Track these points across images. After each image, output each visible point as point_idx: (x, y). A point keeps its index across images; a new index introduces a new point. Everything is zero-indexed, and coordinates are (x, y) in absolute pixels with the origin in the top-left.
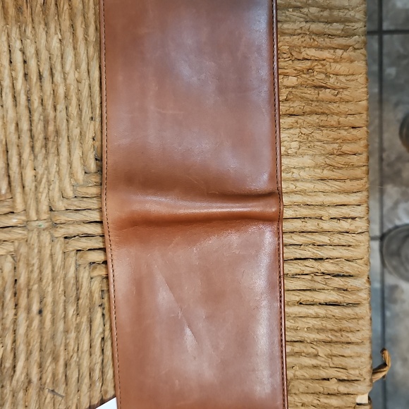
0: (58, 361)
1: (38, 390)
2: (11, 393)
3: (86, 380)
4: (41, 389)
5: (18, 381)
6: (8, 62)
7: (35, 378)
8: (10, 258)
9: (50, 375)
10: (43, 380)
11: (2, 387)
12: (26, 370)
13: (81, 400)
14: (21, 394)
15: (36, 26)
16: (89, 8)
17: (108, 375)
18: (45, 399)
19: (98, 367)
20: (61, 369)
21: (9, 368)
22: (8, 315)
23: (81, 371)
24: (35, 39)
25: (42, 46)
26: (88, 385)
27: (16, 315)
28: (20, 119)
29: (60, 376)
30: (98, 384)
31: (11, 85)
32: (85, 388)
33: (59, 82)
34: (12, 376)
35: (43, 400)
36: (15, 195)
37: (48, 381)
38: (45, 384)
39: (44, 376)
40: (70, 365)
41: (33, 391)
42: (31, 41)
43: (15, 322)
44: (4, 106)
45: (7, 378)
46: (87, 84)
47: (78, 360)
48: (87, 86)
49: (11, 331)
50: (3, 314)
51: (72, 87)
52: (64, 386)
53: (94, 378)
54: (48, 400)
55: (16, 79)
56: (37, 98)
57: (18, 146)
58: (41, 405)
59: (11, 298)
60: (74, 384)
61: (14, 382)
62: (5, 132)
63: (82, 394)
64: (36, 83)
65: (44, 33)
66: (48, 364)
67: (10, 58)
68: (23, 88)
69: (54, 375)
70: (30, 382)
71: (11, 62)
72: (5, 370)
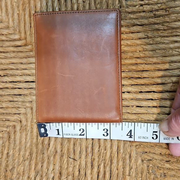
0: (70, 142)
1: (60, 156)
2: (47, 157)
3: (84, 153)
4: (62, 156)
5: (50, 151)
7: (59, 150)
9: (66, 149)
10: (63, 152)
11: (43, 153)
12: (55, 146)
13: (81, 163)
14: (52, 158)
17: (95, 151)
18: (64, 161)
19: (90, 146)
20: (72, 146)
21: (47, 144)
23: (82, 148)
26: (85, 155)
29: (71, 150)
30: (90, 155)
31: (52, 5)
32: (83, 157)
33: (75, 2)
34: (48, 149)
35: (63, 162)
37: (65, 152)
38: (64, 153)
39: (63, 150)
40: (76, 144)
41: (58, 157)
45: (45, 149)
46: (88, 3)
47: (80, 142)
48: (88, 4)
51: (81, 5)
52: (73, 155)
53: (88, 152)
54: (65, 162)
58: (62, 164)
60: (78, 154)
61: (49, 152)
63: (82, 160)
64: (63, 3)
66: (65, 143)
68: (57, 6)
69: (68, 150)
70: (56, 152)
72: (45, 145)
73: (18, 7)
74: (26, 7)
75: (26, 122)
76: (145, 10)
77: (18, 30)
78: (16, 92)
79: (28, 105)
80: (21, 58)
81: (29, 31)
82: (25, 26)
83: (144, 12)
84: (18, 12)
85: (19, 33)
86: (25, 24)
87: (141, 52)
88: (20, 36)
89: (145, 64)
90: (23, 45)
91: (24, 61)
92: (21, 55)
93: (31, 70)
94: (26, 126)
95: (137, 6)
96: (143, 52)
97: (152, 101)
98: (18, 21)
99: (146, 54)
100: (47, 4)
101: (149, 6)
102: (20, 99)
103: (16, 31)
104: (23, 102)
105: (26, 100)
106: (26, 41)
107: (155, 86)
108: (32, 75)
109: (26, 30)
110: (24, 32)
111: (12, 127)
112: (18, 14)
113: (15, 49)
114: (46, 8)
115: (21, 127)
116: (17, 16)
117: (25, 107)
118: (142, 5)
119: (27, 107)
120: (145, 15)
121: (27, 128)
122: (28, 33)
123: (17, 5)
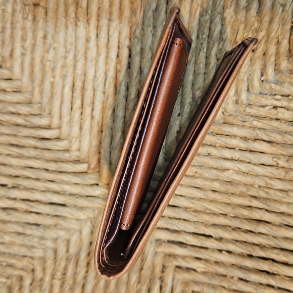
6: (116, 56)
8: (89, 224)
15: (145, 28)
16: (194, 18)
22: (80, 271)
24: (142, 39)
25: (147, 46)
27: (87, 272)
28: (117, 106)
31: (115, 76)
36: (102, 171)
42: (139, 40)
43: (85, 278)
44: (106, 93)
49: (81, 286)
50: (76, 270)
55: (120, 72)
56: (135, 91)
57: (112, 129)
59: (85, 257)
62: (103, 116)
64: (136, 77)
65: (151, 35)
67: (118, 53)
68: (124, 80)
71: (118, 56)
73: (53, 70)
74: (67, 72)
75: (42, 273)
76: (279, 118)
77: (47, 111)
78: (32, 218)
79: (49, 244)
80: (48, 161)
81: (68, 116)
82: (61, 106)
83: (278, 119)
84: (52, 80)
85: (49, 116)
86: (62, 102)
87: (262, 189)
88: (51, 121)
89: (266, 210)
90: (54, 137)
91: (53, 166)
92: (48, 155)
93: (63, 184)
94: (42, 280)
95: (267, 108)
96: (266, 190)
97: (267, 276)
98: (49, 95)
99: (269, 194)
100: (106, 73)
101: (287, 112)
102: (37, 232)
103: (45, 111)
104: (42, 238)
105: (46, 236)
106: (60, 132)
107: (276, 251)
108: (63, 193)
109: (62, 113)
110: (59, 115)
111: (17, 278)
112: (52, 83)
113: (39, 144)
114: (104, 81)
115: (33, 280)
116: (50, 86)
117: (44, 247)
118: (275, 107)
119: (48, 248)
120: (279, 127)
121: (43, 284)
122: (66, 119)
123: (52, 65)
